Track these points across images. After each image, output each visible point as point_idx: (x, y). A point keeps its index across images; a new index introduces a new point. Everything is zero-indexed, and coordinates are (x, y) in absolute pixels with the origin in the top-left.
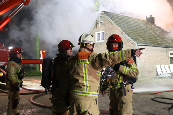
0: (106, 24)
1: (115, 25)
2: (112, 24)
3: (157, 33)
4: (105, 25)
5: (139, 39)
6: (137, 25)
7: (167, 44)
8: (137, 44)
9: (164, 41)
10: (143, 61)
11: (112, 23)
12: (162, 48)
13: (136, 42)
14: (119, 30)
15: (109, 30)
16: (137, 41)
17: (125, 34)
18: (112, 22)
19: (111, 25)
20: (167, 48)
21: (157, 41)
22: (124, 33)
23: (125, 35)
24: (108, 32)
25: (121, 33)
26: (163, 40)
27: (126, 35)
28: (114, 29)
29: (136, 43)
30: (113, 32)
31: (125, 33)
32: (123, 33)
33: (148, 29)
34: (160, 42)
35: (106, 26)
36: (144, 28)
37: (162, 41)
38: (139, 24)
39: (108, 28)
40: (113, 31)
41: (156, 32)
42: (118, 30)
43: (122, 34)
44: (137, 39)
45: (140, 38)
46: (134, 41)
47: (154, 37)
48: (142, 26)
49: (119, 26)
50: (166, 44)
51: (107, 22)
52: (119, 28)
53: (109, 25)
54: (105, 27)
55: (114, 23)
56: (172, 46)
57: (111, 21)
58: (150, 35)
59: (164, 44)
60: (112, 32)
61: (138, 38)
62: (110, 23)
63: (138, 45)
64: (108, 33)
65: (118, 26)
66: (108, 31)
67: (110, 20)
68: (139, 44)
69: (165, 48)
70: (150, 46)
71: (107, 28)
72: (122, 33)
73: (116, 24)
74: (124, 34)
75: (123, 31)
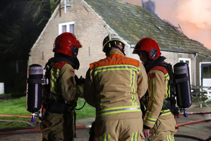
0: (78, 10)
1: (92, 12)
2: (88, 11)
3: (160, 28)
4: (76, 12)
5: (133, 38)
6: (128, 14)
7: (175, 46)
8: (129, 45)
9: (170, 40)
11: (87, 8)
12: (168, 52)
13: (128, 42)
14: (100, 20)
15: (83, 20)
16: (128, 40)
17: (109, 29)
18: (87, 6)
19: (86, 11)
20: (175, 53)
21: (160, 41)
22: (108, 26)
23: (110, 30)
24: (81, 23)
25: (103, 26)
26: (169, 40)
27: (112, 30)
28: (91, 19)
29: (128, 43)
30: (90, 24)
31: (110, 27)
32: (106, 27)
33: (146, 21)
34: (164, 42)
35: (78, 13)
36: (139, 19)
37: (167, 41)
38: (132, 12)
39: (82, 18)
40: (90, 22)
41: (158, 26)
42: (98, 21)
44: (130, 36)
45: (134, 36)
46: (124, 39)
47: (155, 35)
48: (137, 16)
49: (99, 15)
50: (173, 47)
51: (78, 7)
52: (100, 17)
53: (82, 12)
54: (75, 14)
55: (91, 9)
56: (182, 50)
57: (86, 5)
58: (149, 30)
59: (170, 45)
60: (88, 24)
61: (131, 35)
62: (84, 9)
63: (131, 47)
64: (81, 25)
65: (98, 14)
66: (81, 21)
67: (85, 4)
68: (133, 46)
69: (172, 53)
71: (80, 17)
72: (105, 26)
73: (94, 11)
74: (108, 28)
75: (107, 23)
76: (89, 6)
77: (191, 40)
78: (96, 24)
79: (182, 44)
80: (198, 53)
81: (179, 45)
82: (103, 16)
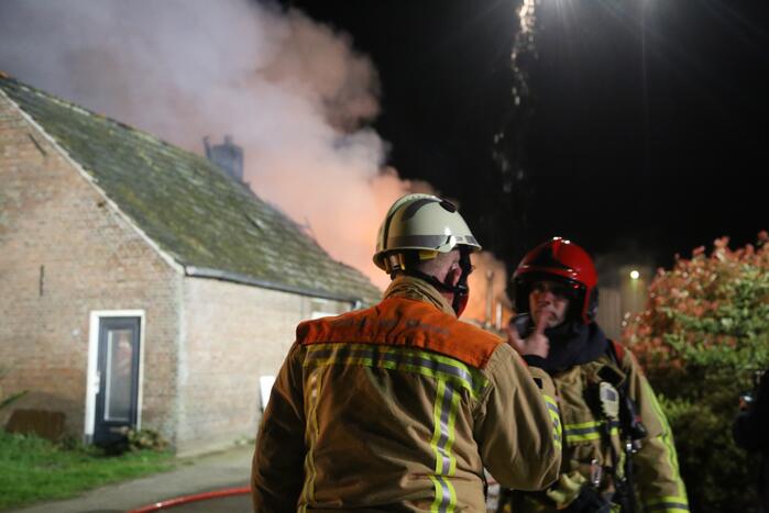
0: (8, 148)
1: (60, 158)
2: (44, 153)
3: (259, 223)
5: (188, 247)
6: (170, 175)
7: (303, 278)
8: (180, 269)
9: (290, 261)
10: (206, 356)
11: (41, 145)
13: (178, 257)
14: (84, 185)
15: (24, 179)
16: (179, 252)
17: (117, 214)
18: (43, 137)
19: (38, 152)
20: (306, 299)
21: (264, 261)
22: (113, 205)
23: (120, 217)
24: (17, 188)
25: (94, 204)
26: (285, 259)
27: (127, 218)
28: (53, 177)
29: (176, 261)
30: (48, 195)
31: (120, 207)
32: (107, 207)
33: (219, 199)
34: (274, 264)
35: (7, 154)
36: (200, 193)
37: (281, 261)
38: (180, 170)
39: (20, 171)
40: (50, 189)
41: (255, 216)
42: (78, 187)
43: (100, 209)
44: (180, 241)
45: (193, 242)
46: (165, 249)
47: (249, 242)
48: (195, 182)
49: (85, 168)
50: (299, 279)
51: (11, 137)
52: (87, 175)
53: (23, 153)
55: (58, 147)
56: (321, 290)
57: (40, 134)
58: (232, 228)
59: (292, 276)
60: (44, 193)
61: (183, 237)
62: (32, 145)
63: (187, 275)
64: (15, 195)
65: (78, 167)
66: (18, 183)
67: (35, 129)
68: (191, 270)
69: (296, 298)
70: (237, 282)
71: (14, 169)
72: (100, 205)
73: (66, 154)
74: (112, 212)
75: (110, 196)
76: (49, 138)
77: (341, 264)
78: (73, 195)
79: (320, 273)
80: (361, 301)
81: (312, 276)
82: (96, 174)
